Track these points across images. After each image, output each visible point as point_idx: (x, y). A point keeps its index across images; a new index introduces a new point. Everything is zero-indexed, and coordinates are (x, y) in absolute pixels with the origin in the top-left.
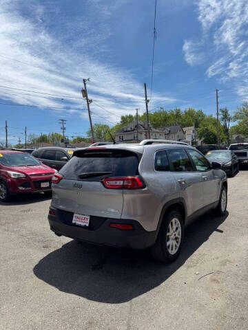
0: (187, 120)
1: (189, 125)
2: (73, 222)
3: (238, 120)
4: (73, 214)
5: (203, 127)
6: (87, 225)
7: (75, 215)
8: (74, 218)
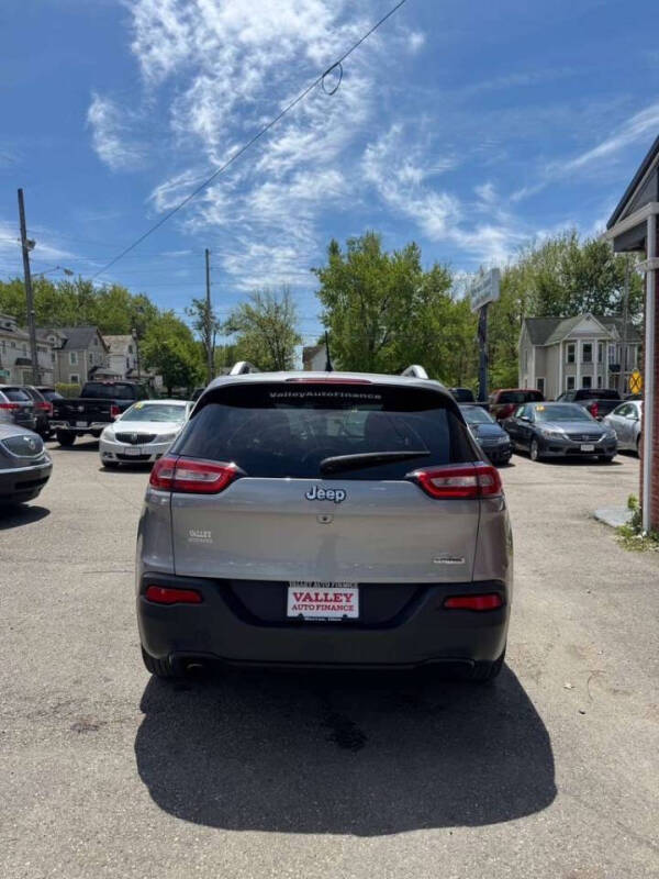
0: (110, 315)
1: (117, 330)
2: (291, 613)
3: (237, 333)
4: (284, 586)
5: (154, 341)
6: (354, 614)
7: (291, 590)
8: (292, 601)
